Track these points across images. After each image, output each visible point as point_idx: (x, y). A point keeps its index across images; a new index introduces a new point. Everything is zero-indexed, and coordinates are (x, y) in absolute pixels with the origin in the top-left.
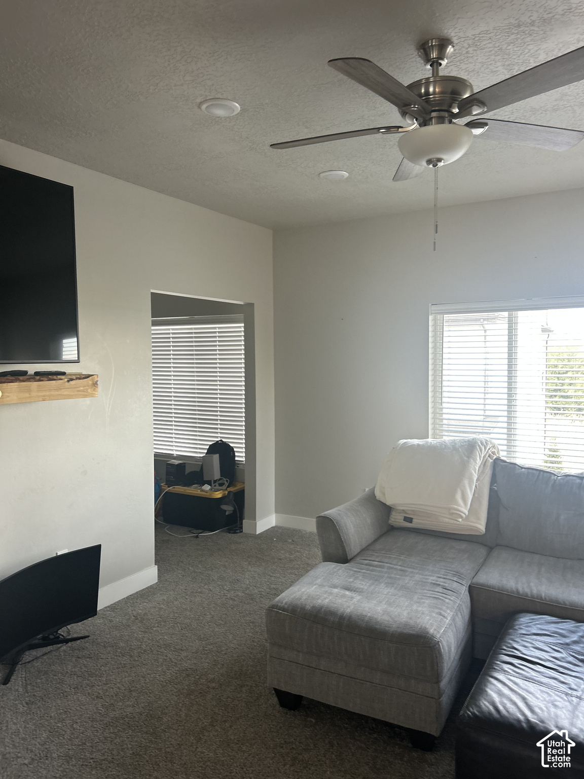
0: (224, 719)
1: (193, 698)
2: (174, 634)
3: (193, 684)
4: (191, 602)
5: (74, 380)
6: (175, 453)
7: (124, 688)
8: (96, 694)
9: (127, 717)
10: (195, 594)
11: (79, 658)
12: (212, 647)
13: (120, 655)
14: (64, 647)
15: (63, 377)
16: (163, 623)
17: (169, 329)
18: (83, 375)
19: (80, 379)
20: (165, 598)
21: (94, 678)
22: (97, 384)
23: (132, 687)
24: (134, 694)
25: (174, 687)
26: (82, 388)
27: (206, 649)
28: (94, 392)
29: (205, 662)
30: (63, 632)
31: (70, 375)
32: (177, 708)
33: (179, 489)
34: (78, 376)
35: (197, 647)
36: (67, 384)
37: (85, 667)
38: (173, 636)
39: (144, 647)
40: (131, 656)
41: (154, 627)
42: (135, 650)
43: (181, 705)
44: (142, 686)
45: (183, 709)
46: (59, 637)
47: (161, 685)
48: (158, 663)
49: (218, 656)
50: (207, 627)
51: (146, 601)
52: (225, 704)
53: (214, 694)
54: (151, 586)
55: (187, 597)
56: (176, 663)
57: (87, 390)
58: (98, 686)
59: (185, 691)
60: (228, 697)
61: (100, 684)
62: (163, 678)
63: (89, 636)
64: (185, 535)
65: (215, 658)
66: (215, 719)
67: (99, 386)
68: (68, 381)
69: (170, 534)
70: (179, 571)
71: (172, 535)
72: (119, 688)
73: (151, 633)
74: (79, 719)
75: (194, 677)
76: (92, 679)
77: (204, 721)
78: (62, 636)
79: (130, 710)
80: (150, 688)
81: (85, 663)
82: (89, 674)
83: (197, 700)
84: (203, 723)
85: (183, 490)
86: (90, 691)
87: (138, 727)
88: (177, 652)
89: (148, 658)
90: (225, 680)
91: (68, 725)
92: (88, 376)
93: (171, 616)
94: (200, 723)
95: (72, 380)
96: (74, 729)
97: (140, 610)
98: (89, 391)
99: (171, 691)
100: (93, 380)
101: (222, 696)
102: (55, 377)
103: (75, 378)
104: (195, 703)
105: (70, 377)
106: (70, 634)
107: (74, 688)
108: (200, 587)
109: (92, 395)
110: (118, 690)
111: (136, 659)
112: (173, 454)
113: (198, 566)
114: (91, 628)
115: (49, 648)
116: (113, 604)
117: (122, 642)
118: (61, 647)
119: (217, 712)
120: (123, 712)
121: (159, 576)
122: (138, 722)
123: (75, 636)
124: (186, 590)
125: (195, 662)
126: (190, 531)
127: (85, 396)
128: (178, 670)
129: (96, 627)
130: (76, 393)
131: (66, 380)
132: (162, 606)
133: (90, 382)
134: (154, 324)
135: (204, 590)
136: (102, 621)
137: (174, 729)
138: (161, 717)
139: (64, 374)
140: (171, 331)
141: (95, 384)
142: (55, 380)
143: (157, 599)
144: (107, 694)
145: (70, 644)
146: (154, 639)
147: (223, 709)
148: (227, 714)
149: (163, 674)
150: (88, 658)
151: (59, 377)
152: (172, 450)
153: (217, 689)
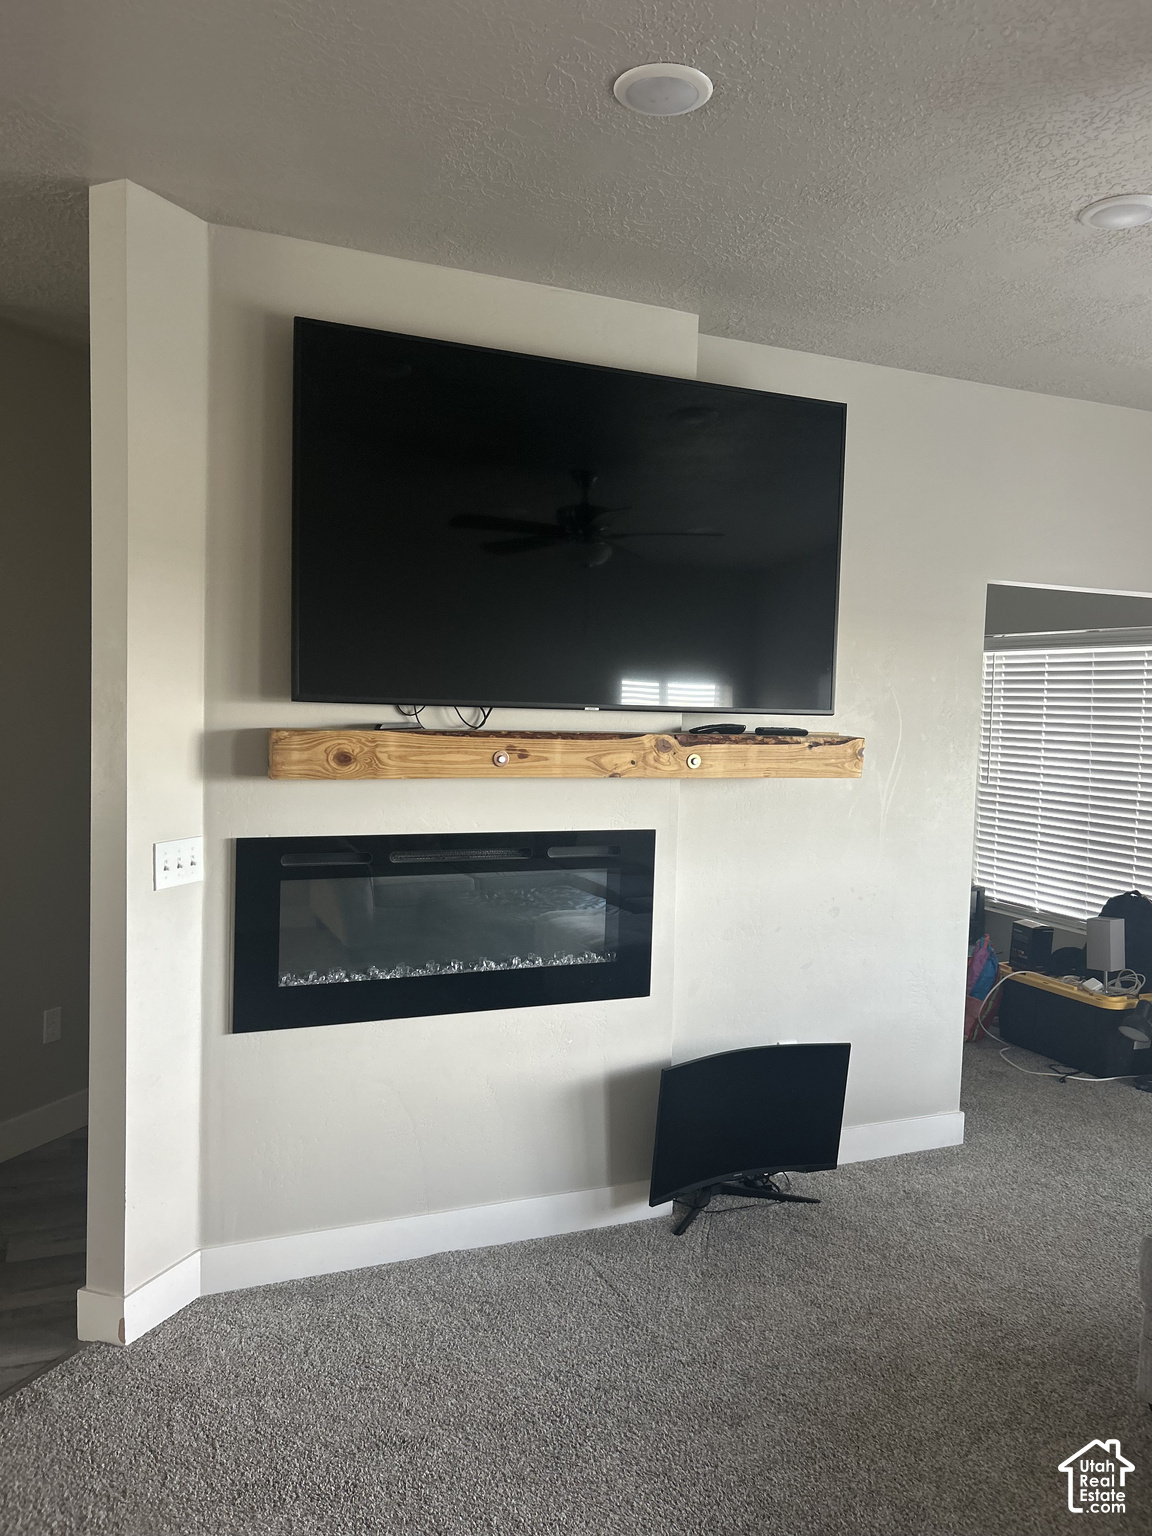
0: (1035, 1425)
1: (983, 1367)
2: (972, 1244)
3: (987, 1342)
4: (1021, 1197)
5: (821, 745)
6: (1038, 906)
7: (860, 1305)
8: (811, 1297)
9: (855, 1353)
10: (1033, 1186)
11: (796, 1231)
12: (1043, 1291)
13: (866, 1248)
14: (776, 1207)
15: (802, 739)
16: (956, 1220)
17: (1043, 656)
18: (838, 737)
19: (831, 744)
20: (971, 1177)
21: (814, 1271)
22: (862, 755)
23: (873, 1308)
24: (875, 1320)
25: (951, 1335)
26: (833, 761)
27: (1030, 1290)
28: (854, 769)
29: (1022, 1313)
30: (779, 1178)
31: (816, 736)
32: (948, 1372)
33: (1035, 978)
34: (829, 740)
35: (1012, 1282)
36: (808, 750)
37: (803, 1247)
38: (970, 1247)
39: (911, 1248)
40: (884, 1257)
41: (937, 1221)
42: (893, 1248)
43: (956, 1369)
44: (893, 1313)
45: (959, 1378)
46: (770, 1188)
47: (928, 1323)
48: (931, 1284)
49: (1052, 1312)
50: (1042, 1252)
51: (934, 1171)
52: (1044, 1400)
53: (1027, 1376)
54: (948, 1148)
55: (1014, 1186)
56: (963, 1295)
57: (843, 763)
58: (818, 1286)
59: (970, 1349)
60: (1054, 1391)
61: (822, 1283)
62: (934, 1313)
63: (818, 1202)
64: (1038, 1070)
65: (1045, 1313)
66: (1016, 1419)
67: (864, 759)
68: (810, 747)
69: (1008, 1064)
70: (1011, 1136)
71: (1011, 1066)
72: (851, 1301)
73: (929, 1229)
74: (776, 1326)
75: (994, 1332)
76: (810, 1271)
77: (995, 1413)
78: (777, 1188)
79: (861, 1343)
80: (906, 1320)
81: (805, 1241)
82: (806, 1262)
83: (991, 1373)
84: (992, 1416)
85: (1041, 982)
86: (802, 1289)
87: (870, 1376)
88: (971, 1277)
89: (913, 1270)
90: (1055, 1358)
91: (757, 1328)
92: (845, 740)
93: (976, 1211)
94: (987, 1414)
95: (817, 744)
96: (765, 1338)
97: (919, 1184)
98: (846, 765)
99: (944, 1339)
100: (854, 746)
101: (1042, 1383)
102: (788, 739)
103: (822, 742)
104: (985, 1376)
105: (813, 740)
106: (790, 1189)
107: (779, 1276)
108: (1046, 1175)
109: (851, 775)
110: (849, 1304)
111: (893, 1264)
112: (1034, 909)
113: (1051, 1136)
114: (827, 1189)
115: (753, 1201)
116: (872, 1161)
117: (873, 1228)
118: (771, 1205)
119: (1025, 1406)
120: (850, 1342)
121: (968, 1135)
122: (872, 1367)
123: (797, 1193)
124: (1015, 1172)
125: (1002, 1306)
126: (1050, 1066)
127: (839, 775)
128: (965, 1309)
129: (835, 1191)
130: (825, 768)
131: (807, 744)
132: (961, 1188)
133: (850, 751)
134: (991, 646)
135: (1053, 1182)
136: (846, 1183)
137: (934, 1405)
138: (915, 1375)
139: (804, 733)
140: (1048, 660)
141: (858, 755)
142: (788, 743)
143: (955, 1174)
144: (830, 1303)
145: (786, 1204)
146: (933, 1241)
147: (1038, 1406)
148: (1043, 1419)
149: (935, 1305)
150: (810, 1235)
151: (795, 738)
152: (1033, 899)
153: (1035, 1367)
